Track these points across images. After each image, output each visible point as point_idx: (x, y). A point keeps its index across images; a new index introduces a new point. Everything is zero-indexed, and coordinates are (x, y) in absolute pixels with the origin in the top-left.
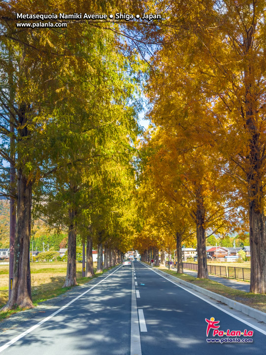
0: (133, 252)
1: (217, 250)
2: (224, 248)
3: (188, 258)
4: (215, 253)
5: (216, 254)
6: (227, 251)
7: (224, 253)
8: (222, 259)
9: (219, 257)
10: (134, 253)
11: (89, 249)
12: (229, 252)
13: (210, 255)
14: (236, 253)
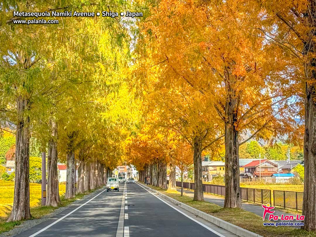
0: (127, 167)
1: (261, 165)
2: (272, 161)
3: (214, 177)
4: (257, 169)
5: (259, 170)
6: (276, 166)
7: (271, 170)
8: (269, 179)
9: (264, 175)
10: (129, 169)
11: (52, 162)
12: (279, 167)
13: (249, 172)
14: (290, 170)
